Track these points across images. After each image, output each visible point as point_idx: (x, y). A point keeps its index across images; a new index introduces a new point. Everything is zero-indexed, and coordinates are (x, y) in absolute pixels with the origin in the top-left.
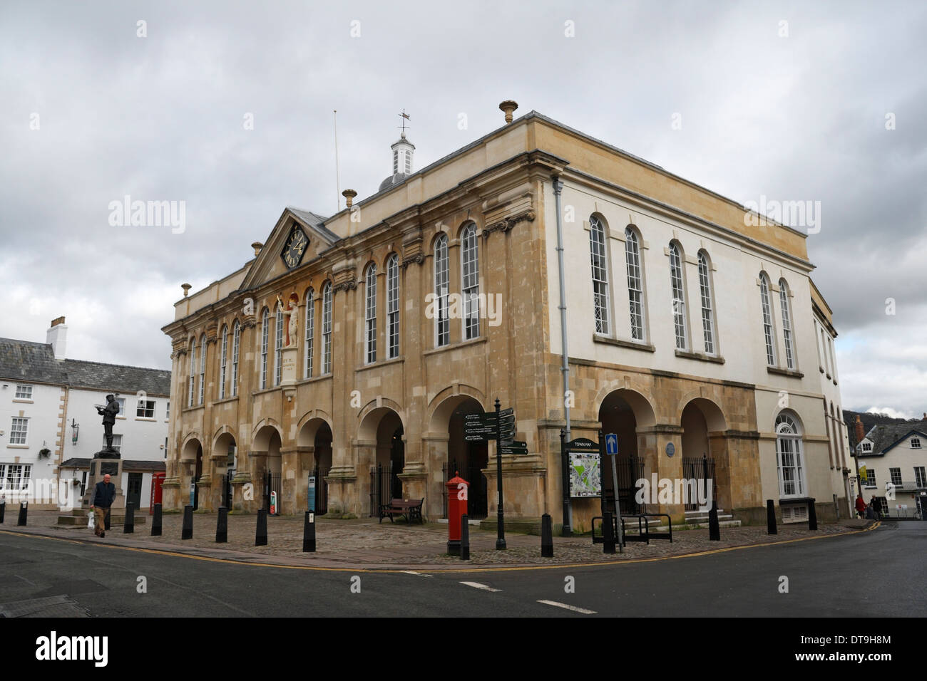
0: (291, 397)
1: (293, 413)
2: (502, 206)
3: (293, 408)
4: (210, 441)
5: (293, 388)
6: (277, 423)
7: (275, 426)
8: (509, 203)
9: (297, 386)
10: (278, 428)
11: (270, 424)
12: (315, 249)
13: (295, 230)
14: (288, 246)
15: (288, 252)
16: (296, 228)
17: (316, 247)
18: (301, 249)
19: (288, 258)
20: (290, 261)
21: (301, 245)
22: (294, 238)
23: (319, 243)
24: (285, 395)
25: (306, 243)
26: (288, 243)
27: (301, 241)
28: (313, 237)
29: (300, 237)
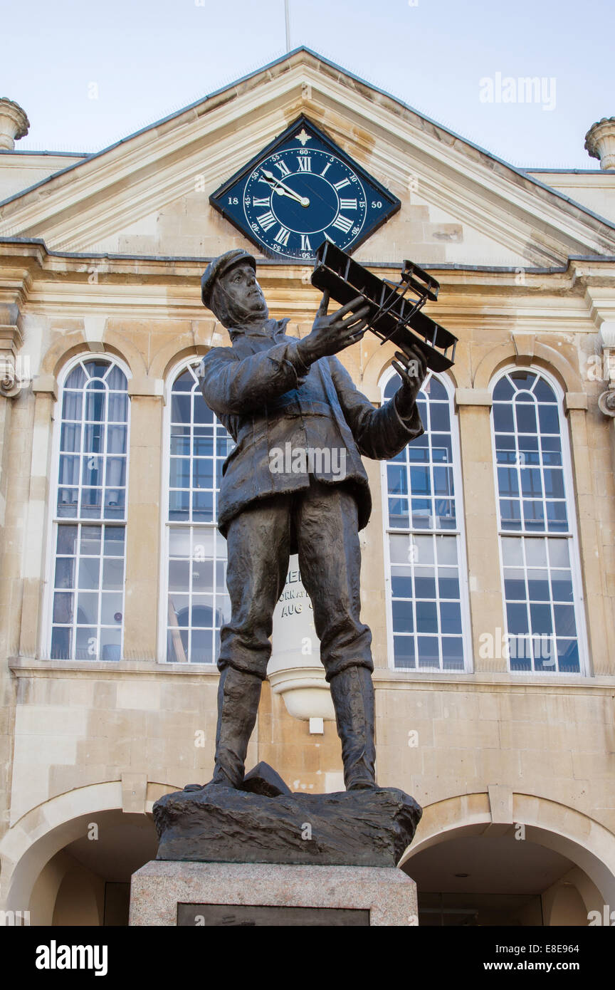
12: (437, 242)
13: (299, 144)
14: (255, 183)
15: (256, 203)
16: (303, 137)
17: (439, 236)
18: (346, 213)
19: (267, 220)
20: (283, 236)
21: (349, 204)
22: (293, 165)
23: (457, 231)
24: (284, 710)
25: (379, 205)
26: (255, 175)
27: (347, 193)
28: (415, 200)
29: (336, 175)
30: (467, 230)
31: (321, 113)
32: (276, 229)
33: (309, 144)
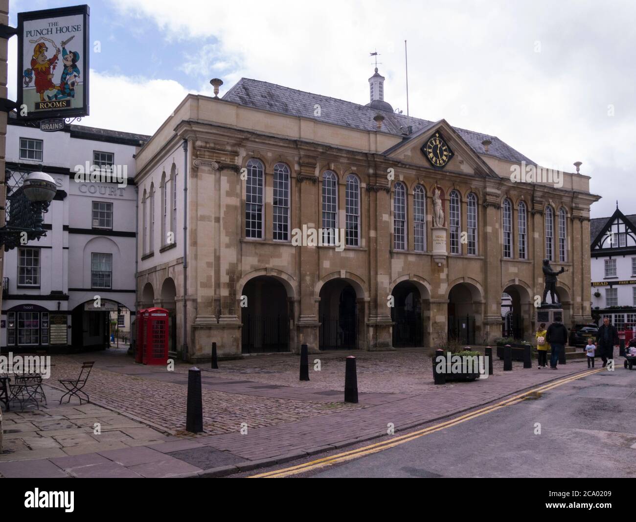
0: (442, 264)
1: (443, 276)
2: (580, 210)
3: (443, 272)
4: (313, 284)
5: (445, 258)
6: (424, 280)
7: (421, 282)
8: (583, 210)
9: (447, 257)
10: (425, 284)
11: (415, 279)
12: (459, 164)
13: (436, 136)
14: (429, 145)
15: (430, 150)
16: (437, 135)
17: (460, 163)
18: (445, 156)
19: (431, 155)
20: (434, 159)
21: (445, 153)
22: (436, 143)
23: (463, 162)
24: (434, 261)
25: (450, 154)
26: (429, 143)
27: (445, 150)
28: (456, 153)
29: (443, 146)
30: (464, 162)
31: (442, 131)
32: (433, 158)
33: (438, 137)
